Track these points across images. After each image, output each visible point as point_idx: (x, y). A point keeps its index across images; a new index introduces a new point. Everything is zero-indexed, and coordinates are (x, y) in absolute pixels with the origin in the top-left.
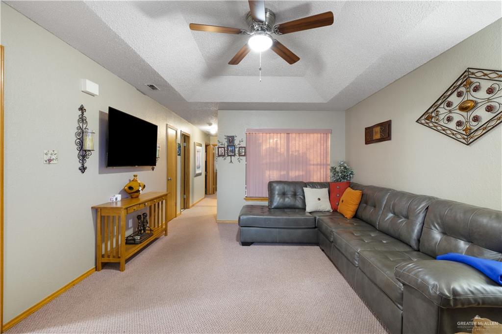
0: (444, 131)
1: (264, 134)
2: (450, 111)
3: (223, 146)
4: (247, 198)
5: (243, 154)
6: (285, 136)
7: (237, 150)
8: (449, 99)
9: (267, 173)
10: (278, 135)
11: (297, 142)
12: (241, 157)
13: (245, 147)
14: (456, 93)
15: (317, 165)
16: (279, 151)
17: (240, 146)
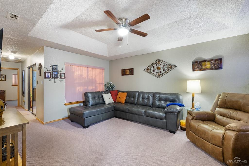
0: (152, 74)
1: (76, 67)
2: (154, 69)
3: (49, 71)
4: (66, 104)
5: (64, 77)
6: (86, 69)
7: (59, 74)
8: (154, 66)
9: (78, 88)
10: (83, 68)
11: (92, 72)
12: (62, 79)
13: (65, 73)
14: (155, 64)
15: (100, 83)
16: (83, 76)
17: (61, 72)
